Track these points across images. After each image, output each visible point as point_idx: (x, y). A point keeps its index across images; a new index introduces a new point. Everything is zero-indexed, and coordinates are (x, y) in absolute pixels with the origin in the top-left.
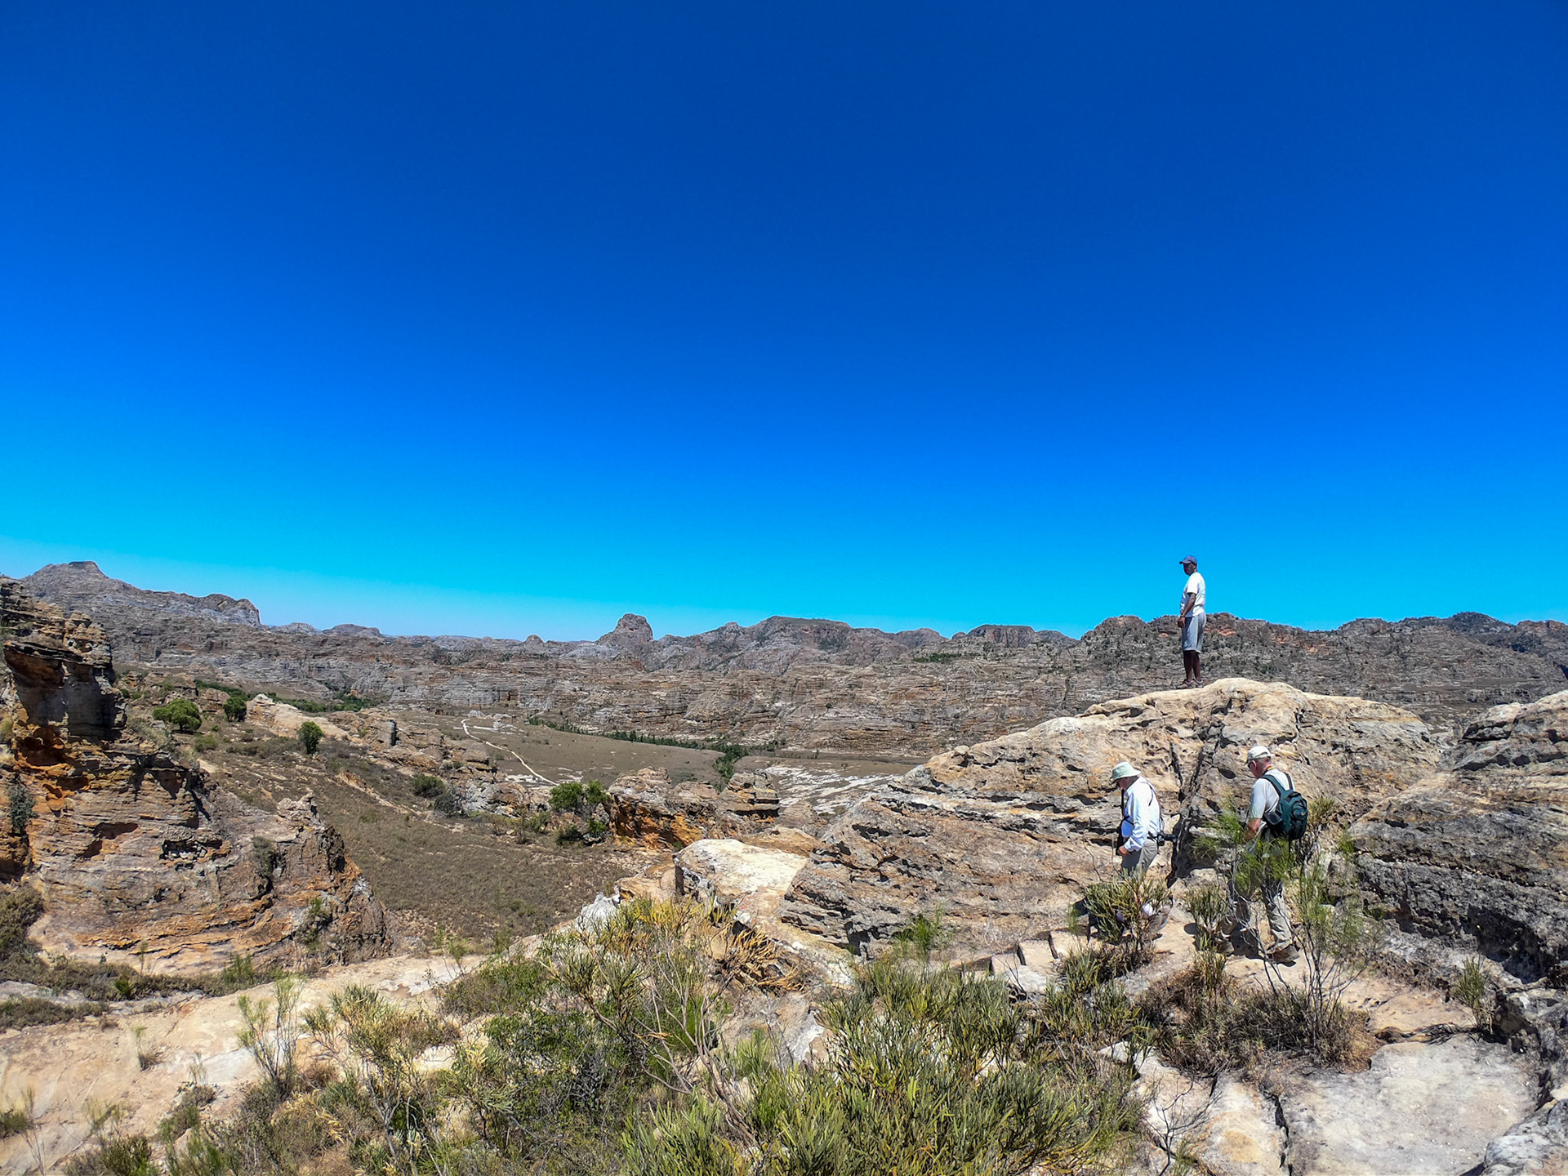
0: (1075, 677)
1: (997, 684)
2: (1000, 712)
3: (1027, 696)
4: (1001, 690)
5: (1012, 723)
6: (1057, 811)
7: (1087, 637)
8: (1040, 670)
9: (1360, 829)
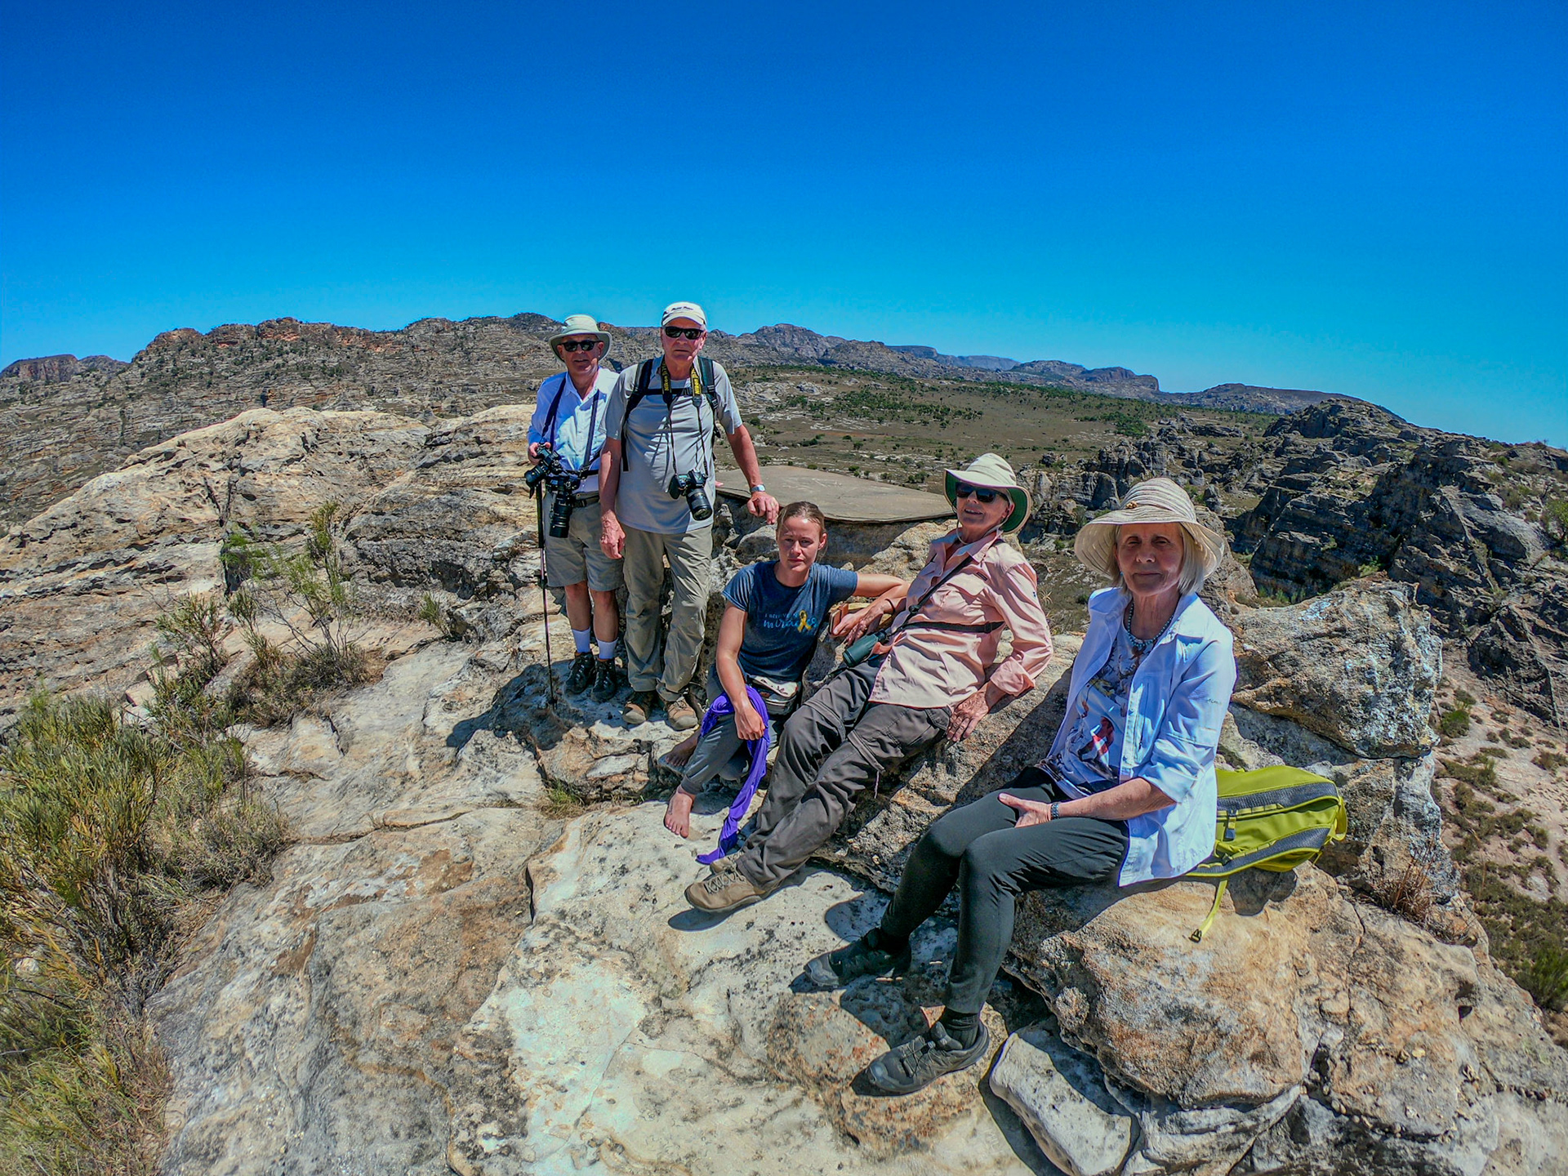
0: (131, 406)
1: (42, 432)
2: (52, 464)
3: (80, 439)
4: (48, 438)
5: (68, 475)
6: (117, 564)
7: (138, 358)
8: (89, 406)
9: (357, 521)
